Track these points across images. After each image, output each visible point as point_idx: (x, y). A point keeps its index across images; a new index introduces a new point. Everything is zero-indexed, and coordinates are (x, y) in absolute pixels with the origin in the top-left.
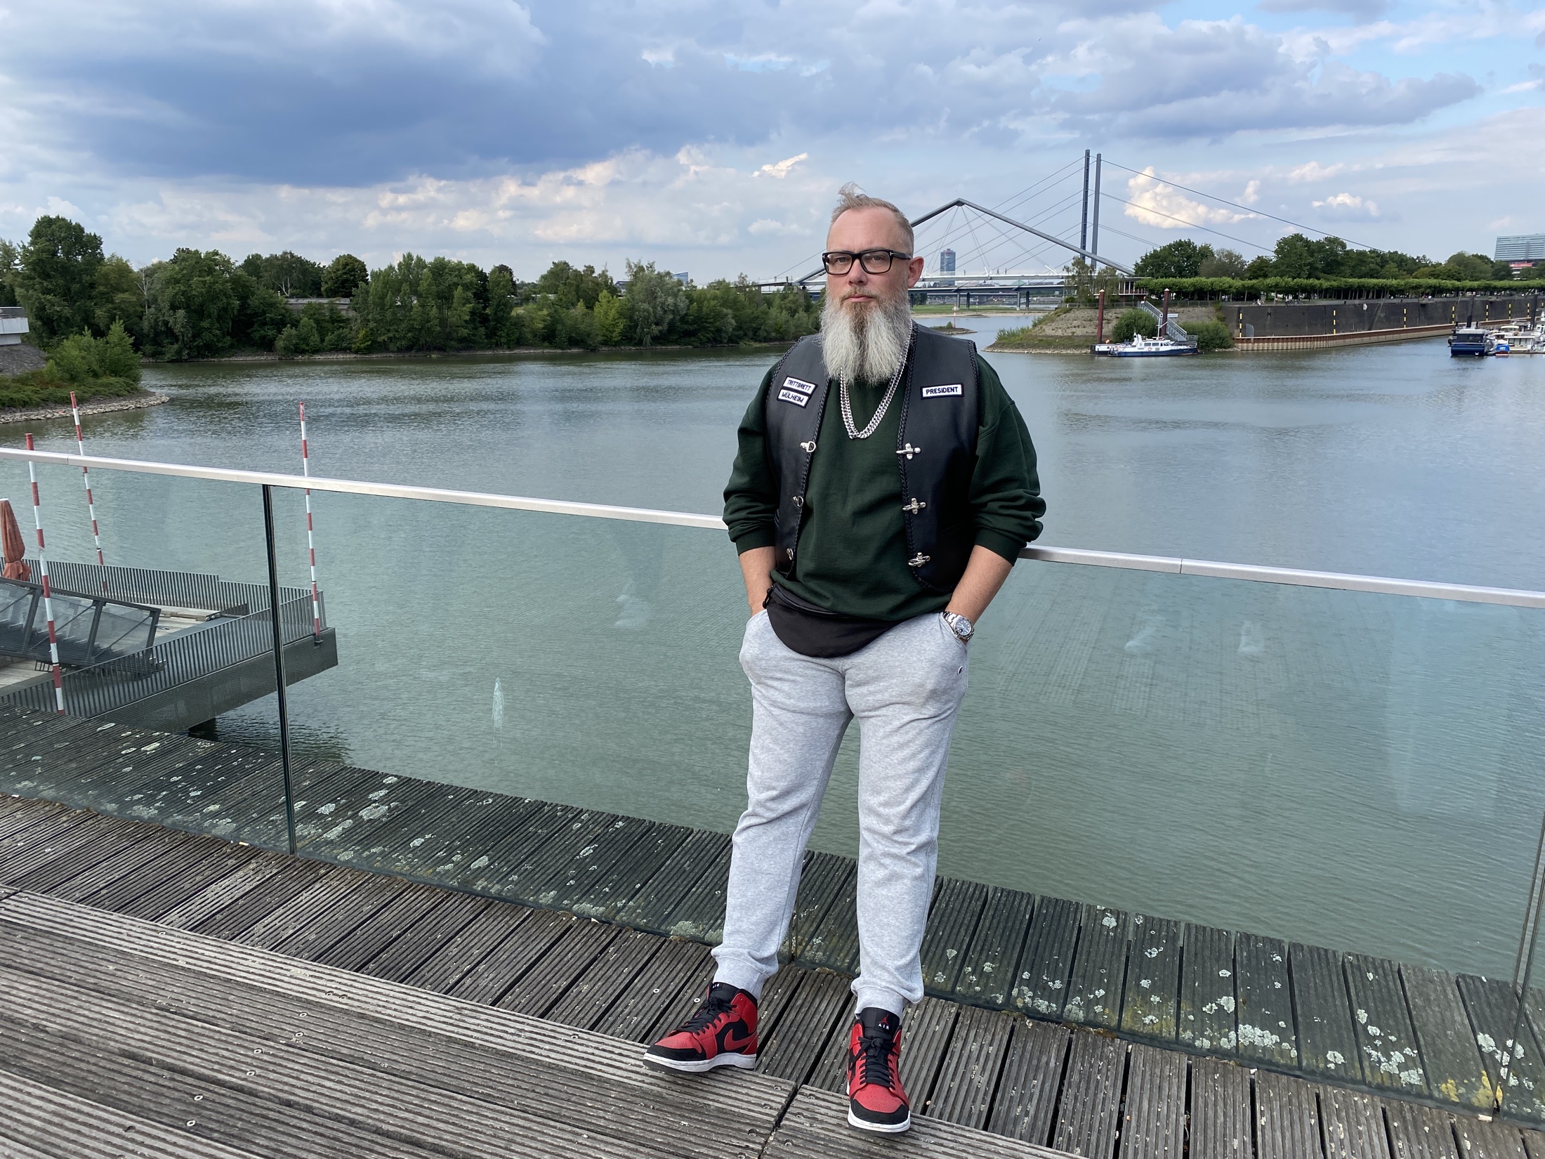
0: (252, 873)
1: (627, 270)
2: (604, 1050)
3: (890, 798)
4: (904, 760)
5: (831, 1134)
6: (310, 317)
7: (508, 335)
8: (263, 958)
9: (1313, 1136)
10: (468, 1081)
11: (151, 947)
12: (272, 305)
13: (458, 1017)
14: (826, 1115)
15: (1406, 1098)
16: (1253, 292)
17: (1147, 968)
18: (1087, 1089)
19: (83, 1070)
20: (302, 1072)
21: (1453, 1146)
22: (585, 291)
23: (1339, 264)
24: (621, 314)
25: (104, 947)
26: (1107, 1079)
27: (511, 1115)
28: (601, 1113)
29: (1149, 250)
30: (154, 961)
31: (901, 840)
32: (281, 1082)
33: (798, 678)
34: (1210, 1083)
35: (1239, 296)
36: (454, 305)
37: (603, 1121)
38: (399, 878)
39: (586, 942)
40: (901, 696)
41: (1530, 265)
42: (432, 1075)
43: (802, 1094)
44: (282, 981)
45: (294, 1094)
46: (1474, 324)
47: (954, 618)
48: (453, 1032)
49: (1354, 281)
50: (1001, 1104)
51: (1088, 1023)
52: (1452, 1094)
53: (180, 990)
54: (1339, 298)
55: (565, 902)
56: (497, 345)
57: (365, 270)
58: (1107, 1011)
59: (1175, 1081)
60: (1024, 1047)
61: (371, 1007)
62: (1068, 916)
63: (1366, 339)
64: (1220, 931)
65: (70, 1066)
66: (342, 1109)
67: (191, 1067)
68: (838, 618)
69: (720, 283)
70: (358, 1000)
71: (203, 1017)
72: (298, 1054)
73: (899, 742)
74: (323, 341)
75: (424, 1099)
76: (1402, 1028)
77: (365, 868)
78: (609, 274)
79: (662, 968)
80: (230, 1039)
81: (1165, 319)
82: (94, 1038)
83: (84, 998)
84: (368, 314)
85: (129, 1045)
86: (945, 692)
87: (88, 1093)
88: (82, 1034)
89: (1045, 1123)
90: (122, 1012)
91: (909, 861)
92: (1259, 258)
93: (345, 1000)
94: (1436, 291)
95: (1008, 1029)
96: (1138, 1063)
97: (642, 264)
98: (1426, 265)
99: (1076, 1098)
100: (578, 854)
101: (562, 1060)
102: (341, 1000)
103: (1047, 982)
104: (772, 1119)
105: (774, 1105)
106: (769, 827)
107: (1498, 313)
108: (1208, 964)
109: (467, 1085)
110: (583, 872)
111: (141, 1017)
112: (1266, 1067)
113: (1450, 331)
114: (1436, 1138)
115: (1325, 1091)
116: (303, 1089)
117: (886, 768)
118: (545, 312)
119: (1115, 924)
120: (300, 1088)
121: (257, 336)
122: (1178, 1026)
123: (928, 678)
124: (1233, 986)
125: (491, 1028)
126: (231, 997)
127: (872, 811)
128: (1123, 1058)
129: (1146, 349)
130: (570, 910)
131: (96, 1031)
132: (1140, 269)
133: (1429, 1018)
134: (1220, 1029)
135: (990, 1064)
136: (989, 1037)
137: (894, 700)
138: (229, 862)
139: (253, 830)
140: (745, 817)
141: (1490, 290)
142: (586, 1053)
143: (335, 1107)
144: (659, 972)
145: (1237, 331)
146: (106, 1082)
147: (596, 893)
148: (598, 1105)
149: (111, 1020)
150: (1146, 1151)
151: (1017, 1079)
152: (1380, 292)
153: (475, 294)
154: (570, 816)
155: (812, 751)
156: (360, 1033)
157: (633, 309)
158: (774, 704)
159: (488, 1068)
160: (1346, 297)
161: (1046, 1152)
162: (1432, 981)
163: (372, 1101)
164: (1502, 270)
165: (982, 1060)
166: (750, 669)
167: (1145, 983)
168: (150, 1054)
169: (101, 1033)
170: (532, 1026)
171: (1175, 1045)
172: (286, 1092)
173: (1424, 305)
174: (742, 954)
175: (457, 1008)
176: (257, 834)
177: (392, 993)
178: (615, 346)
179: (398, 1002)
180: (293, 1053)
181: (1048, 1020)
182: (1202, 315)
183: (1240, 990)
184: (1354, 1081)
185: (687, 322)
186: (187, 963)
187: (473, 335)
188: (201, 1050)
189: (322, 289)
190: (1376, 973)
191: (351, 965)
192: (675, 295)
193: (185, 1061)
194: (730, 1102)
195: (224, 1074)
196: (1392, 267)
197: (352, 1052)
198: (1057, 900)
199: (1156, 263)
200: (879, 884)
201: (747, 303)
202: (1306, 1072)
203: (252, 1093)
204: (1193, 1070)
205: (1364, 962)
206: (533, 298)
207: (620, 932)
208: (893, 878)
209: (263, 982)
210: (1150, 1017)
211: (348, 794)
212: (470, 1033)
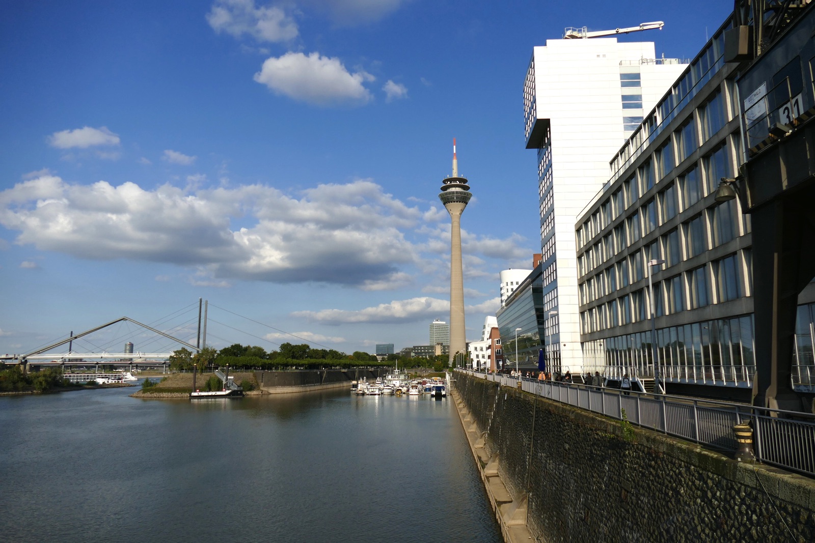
81: (227, 379)
160: (310, 369)
173: (343, 372)
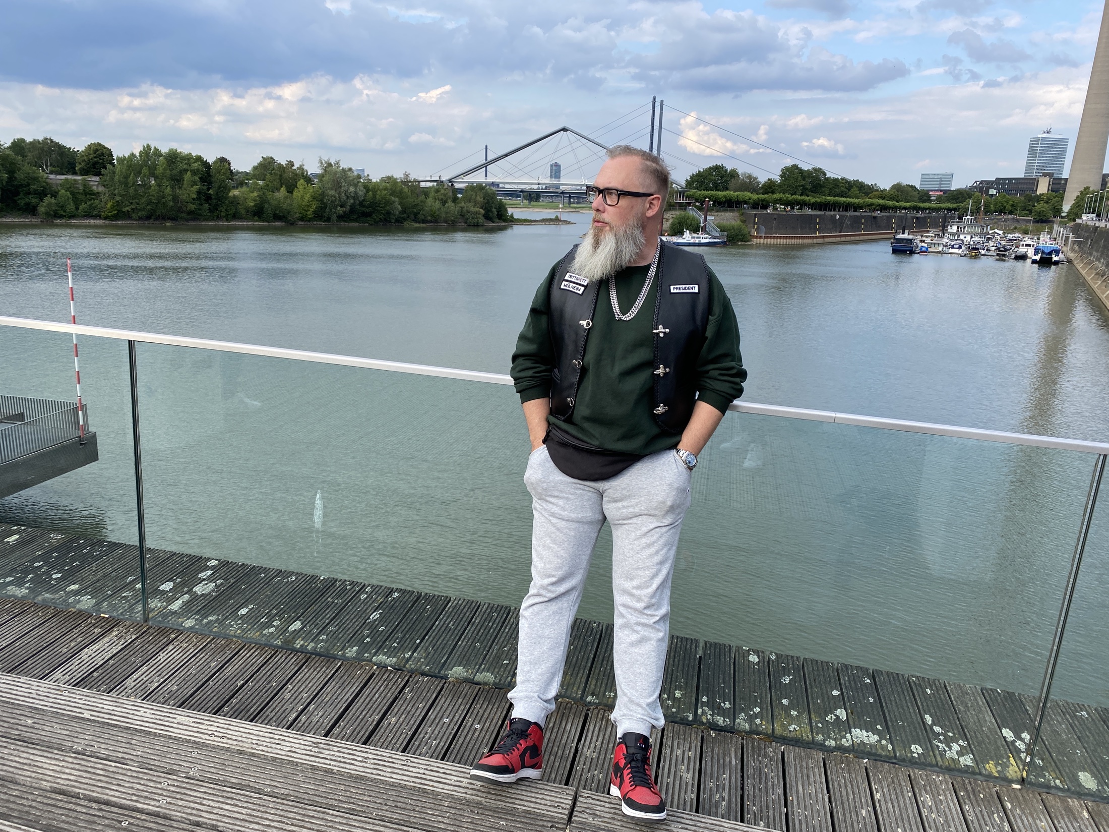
0: (115, 638)
1: (319, 165)
2: (432, 771)
3: (641, 583)
4: (651, 556)
5: (609, 825)
6: (67, 190)
7: (226, 210)
8: (152, 709)
9: (912, 804)
10: (335, 799)
11: (59, 704)
12: (35, 179)
13: (316, 750)
14: (603, 811)
15: (965, 775)
16: (765, 203)
17: (785, 691)
18: (760, 779)
19: (25, 805)
20: (204, 798)
21: (1000, 806)
22: (286, 179)
23: (821, 186)
24: (314, 198)
25: (19, 705)
26: (772, 772)
27: (373, 824)
28: (441, 819)
29: (695, 171)
30: (63, 715)
31: (649, 613)
32: (189, 808)
33: (570, 496)
34: (840, 771)
35: (755, 205)
36: (184, 186)
37: (442, 824)
38: (234, 639)
39: (387, 685)
40: (648, 510)
41: (941, 193)
42: (306, 796)
43: (582, 796)
44: (172, 727)
45: (201, 816)
46: (907, 231)
47: (683, 453)
48: (315, 762)
49: (831, 199)
50: (704, 793)
51: (752, 732)
52: (994, 771)
53: (90, 738)
54: (821, 210)
55: (366, 655)
56: (218, 217)
57: (112, 156)
58: (764, 723)
59: (817, 770)
60: (713, 751)
61: (247, 745)
62: (725, 655)
63: (838, 239)
64: (827, 663)
65: (13, 802)
66: (241, 826)
67: (114, 799)
68: (603, 452)
69: (389, 178)
70: (236, 740)
71: (115, 759)
72: (197, 785)
73: (646, 543)
74: (77, 209)
75: (304, 815)
76: (954, 726)
77: (207, 632)
78: (305, 168)
79: (447, 703)
80: (140, 775)
81: (705, 220)
82: (29, 779)
83: (12, 747)
84: (115, 190)
85: (58, 783)
86: (679, 506)
87: (34, 824)
88: (17, 776)
89: (736, 805)
90: (47, 757)
91: (655, 628)
92: (769, 179)
93: (225, 740)
94: (883, 208)
95: (699, 738)
96: (790, 758)
97: (330, 161)
98: (877, 190)
99: (754, 786)
100: (369, 618)
101: (402, 780)
102: (221, 740)
103: (720, 703)
104: (565, 817)
105: (564, 806)
106: (549, 604)
107: (921, 225)
108: (824, 686)
109: (334, 802)
110: (375, 631)
111: (63, 761)
112: (873, 758)
113: (892, 236)
114: (989, 801)
115: (914, 772)
116: (207, 812)
117: (638, 561)
118: (255, 194)
119: (757, 660)
120: (205, 811)
121: (22, 203)
122: (812, 731)
123: (668, 497)
124: (842, 701)
125: (343, 757)
126: (133, 742)
127: (625, 592)
128: (780, 756)
129: (692, 241)
130: (371, 661)
131: (29, 774)
132: (689, 184)
133: (970, 718)
134: (840, 732)
135: (692, 764)
136: (688, 745)
137: (643, 512)
138: (96, 630)
139: (110, 604)
140: (530, 597)
141: (917, 209)
142: (419, 773)
143: (236, 825)
144: (446, 705)
145: (753, 230)
146: (46, 815)
147: (387, 647)
148: (437, 813)
149: (39, 764)
150: (807, 821)
151: (712, 774)
152: (847, 207)
153: (201, 178)
154: (357, 589)
155: (580, 549)
156: (243, 766)
157: (323, 194)
158: (553, 515)
159: (348, 789)
160: (825, 210)
161: (742, 827)
162: (967, 694)
163: (264, 818)
164: (924, 196)
165: (686, 762)
166: (534, 489)
167: (785, 702)
168: (77, 790)
169: (33, 775)
170: (374, 754)
171: (811, 745)
172: (195, 815)
173: (875, 218)
174: (534, 697)
175: (314, 743)
176: (114, 608)
177: (261, 734)
178: (309, 221)
179: (267, 740)
180: (193, 784)
181: (725, 731)
182: (730, 218)
183: (848, 704)
184: (931, 765)
185: (364, 206)
186: (91, 715)
187: (199, 209)
188: (118, 785)
189: (77, 168)
190: (931, 689)
191: (210, 709)
192: (356, 185)
193: (107, 795)
194: (532, 805)
195: (141, 803)
196: (855, 190)
197: (240, 781)
198: (716, 644)
199: (700, 180)
200: (632, 645)
201: (409, 193)
202: (899, 760)
203: (166, 817)
204: (827, 762)
205: (923, 682)
206: (246, 183)
207: (411, 676)
208: (642, 640)
209: (156, 729)
210: (793, 726)
211: (180, 574)
212: (328, 762)
